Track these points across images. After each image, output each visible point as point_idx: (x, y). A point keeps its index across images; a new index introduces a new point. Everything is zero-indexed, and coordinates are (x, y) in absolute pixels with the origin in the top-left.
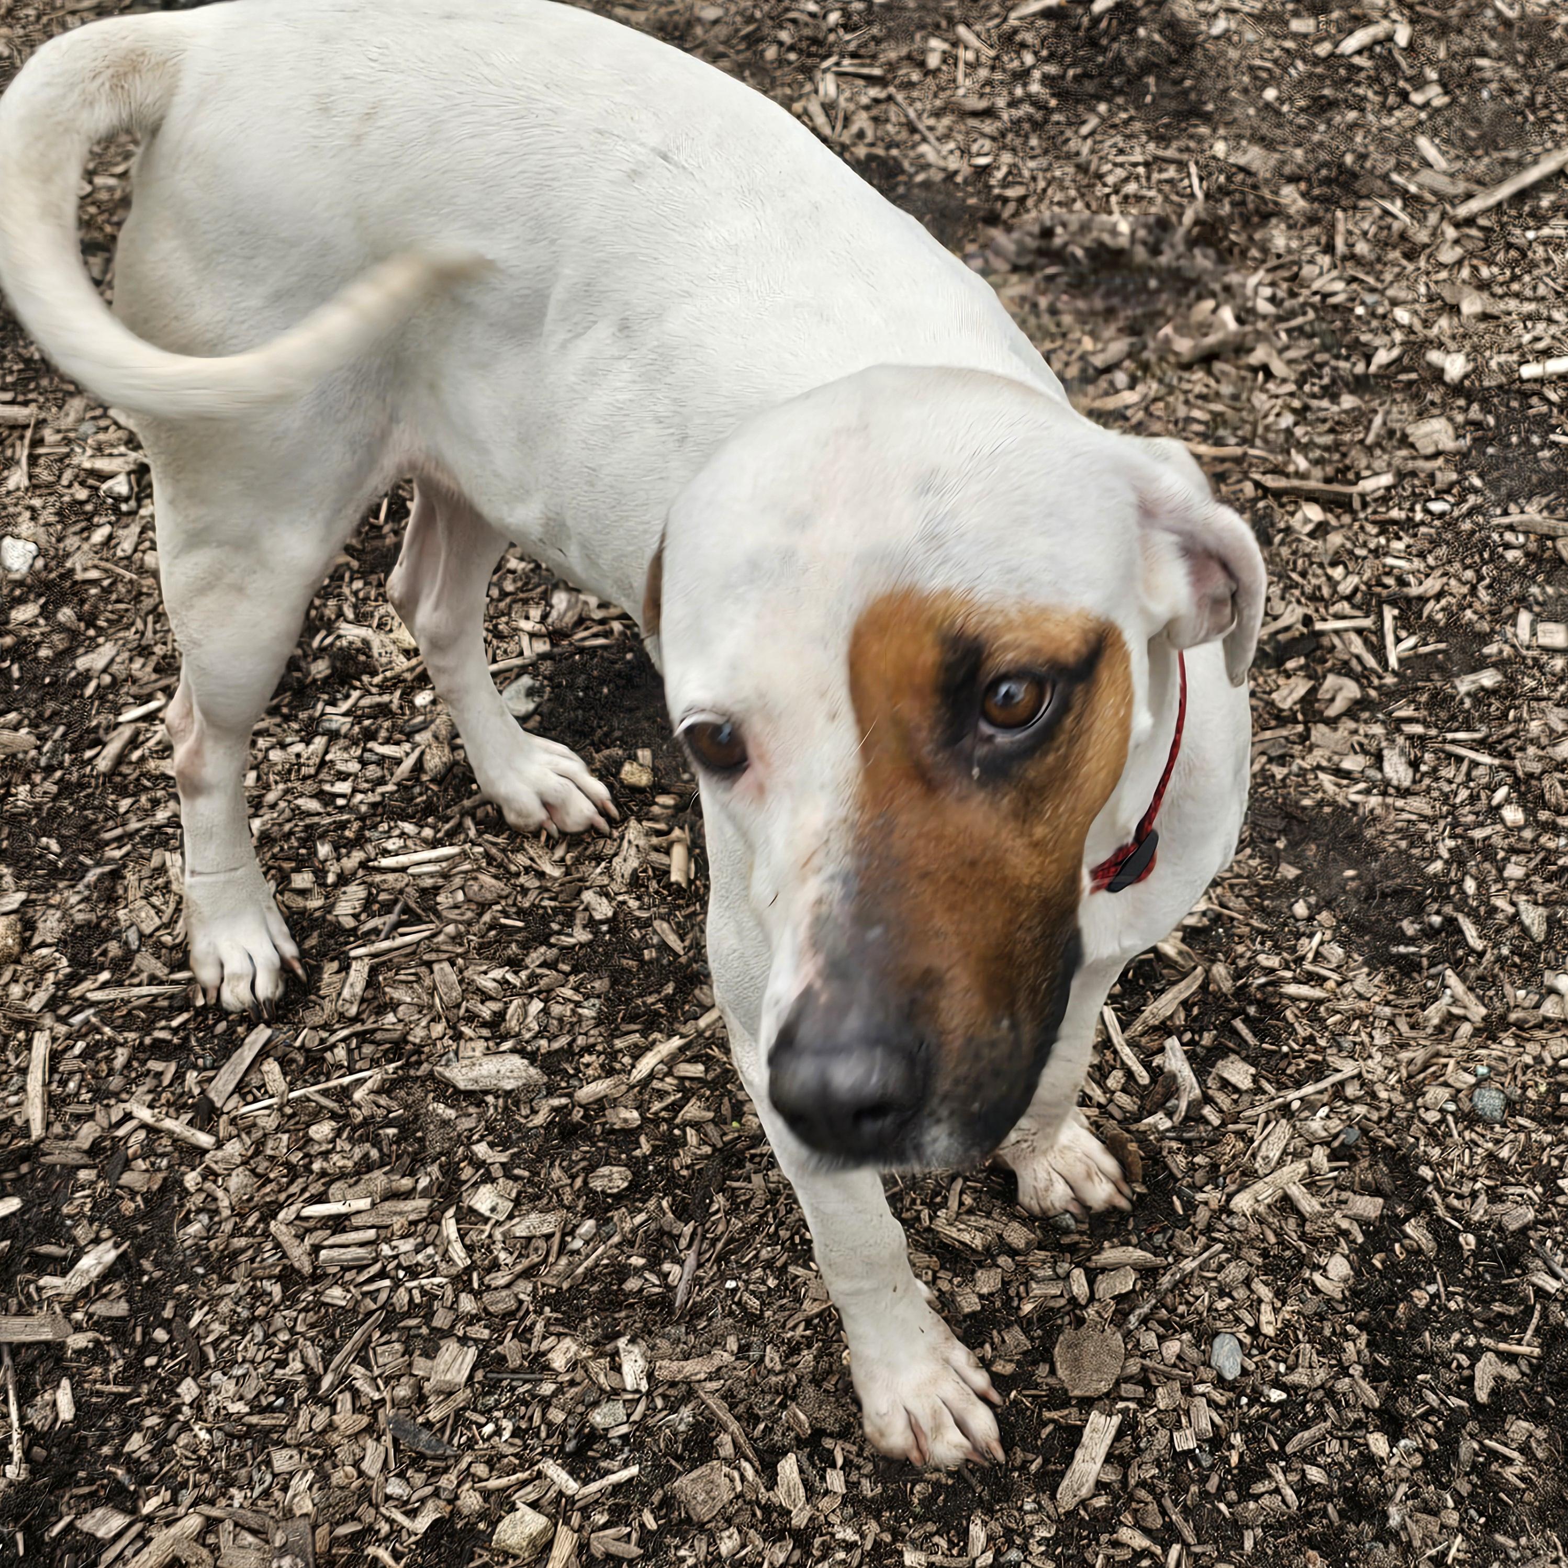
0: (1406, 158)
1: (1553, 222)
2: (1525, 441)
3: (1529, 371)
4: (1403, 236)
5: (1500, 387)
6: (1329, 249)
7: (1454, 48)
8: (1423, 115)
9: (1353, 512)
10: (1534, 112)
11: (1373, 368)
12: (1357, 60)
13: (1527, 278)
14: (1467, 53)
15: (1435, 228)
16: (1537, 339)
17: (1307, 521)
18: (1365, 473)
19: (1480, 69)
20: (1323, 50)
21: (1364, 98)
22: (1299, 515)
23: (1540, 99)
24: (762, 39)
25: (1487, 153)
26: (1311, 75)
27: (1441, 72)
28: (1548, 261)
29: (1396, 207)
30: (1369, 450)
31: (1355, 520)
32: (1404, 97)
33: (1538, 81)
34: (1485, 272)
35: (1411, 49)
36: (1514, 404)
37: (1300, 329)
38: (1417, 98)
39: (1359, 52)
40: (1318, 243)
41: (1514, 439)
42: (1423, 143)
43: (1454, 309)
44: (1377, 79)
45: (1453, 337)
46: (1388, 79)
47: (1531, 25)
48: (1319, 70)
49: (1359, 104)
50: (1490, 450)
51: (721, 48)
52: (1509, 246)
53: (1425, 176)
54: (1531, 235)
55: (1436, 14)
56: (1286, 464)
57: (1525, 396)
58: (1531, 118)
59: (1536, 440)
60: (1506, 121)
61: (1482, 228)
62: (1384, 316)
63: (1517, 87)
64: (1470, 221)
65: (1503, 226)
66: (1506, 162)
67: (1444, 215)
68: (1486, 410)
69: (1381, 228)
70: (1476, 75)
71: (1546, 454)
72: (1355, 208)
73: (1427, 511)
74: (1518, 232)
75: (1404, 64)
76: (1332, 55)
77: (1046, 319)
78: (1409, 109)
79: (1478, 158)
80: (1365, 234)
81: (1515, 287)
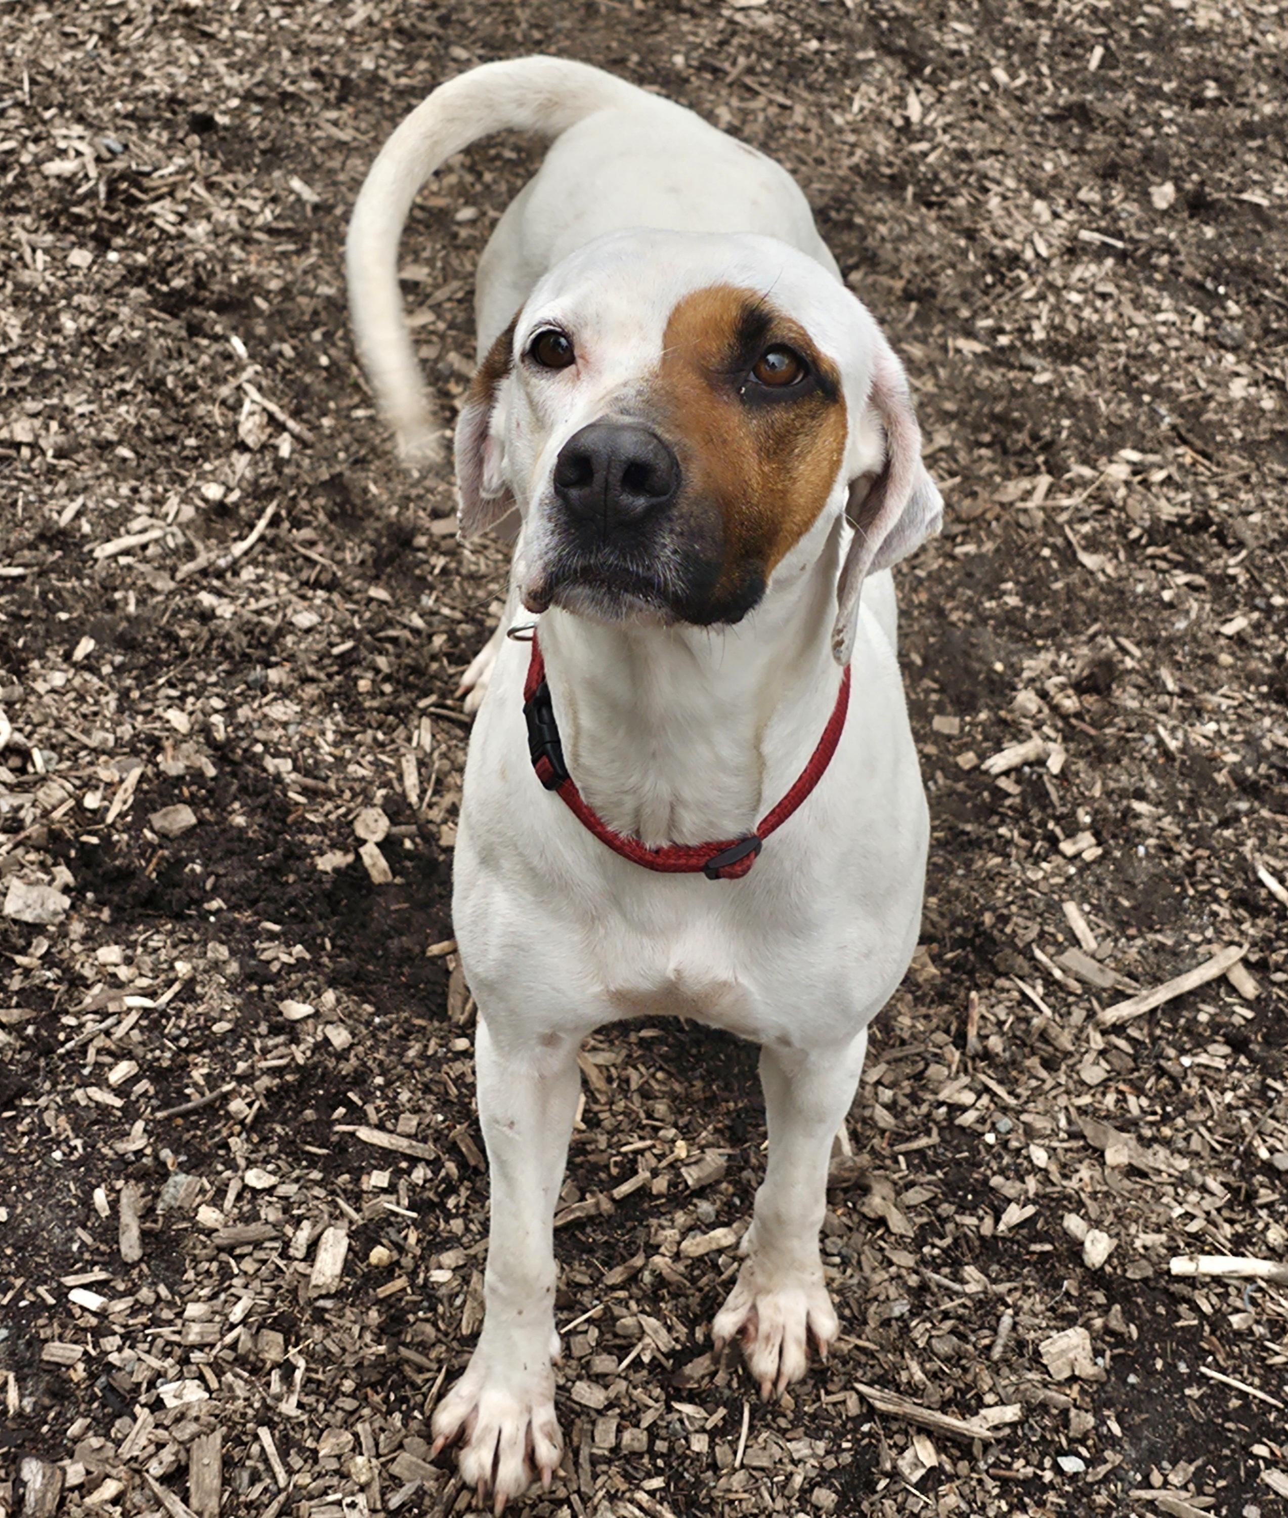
0: (1051, 929)
1: (1211, 1048)
2: (1171, 1368)
3: (1180, 1266)
4: (1043, 1035)
5: (1145, 1280)
6: (960, 1040)
7: (1112, 785)
8: (1072, 870)
9: (973, 1459)
10: (1193, 885)
11: (1002, 1227)
12: (1004, 783)
13: (1180, 1122)
14: (1124, 794)
15: (1081, 1030)
16: (1191, 1217)
17: (917, 1463)
18: (989, 1398)
19: (1137, 816)
20: (967, 760)
21: (1009, 842)
22: (908, 1454)
23: (1201, 866)
24: (357, 663)
25: (1141, 934)
26: (952, 792)
27: (1095, 813)
28: (1204, 1101)
29: (1035, 993)
30: (995, 1369)
31: (973, 1470)
32: (1053, 841)
33: (1199, 839)
34: (1134, 1104)
35: (1064, 776)
36: (1161, 1310)
37: (920, 1152)
38: (1067, 848)
39: (1006, 773)
40: (947, 1031)
41: (1159, 1365)
42: (1071, 908)
43: (1098, 1155)
44: (1022, 814)
45: (1094, 1195)
46: (1036, 816)
47: (1193, 758)
48: (960, 786)
49: (1003, 848)
50: (1132, 1379)
51: (311, 671)
52: (1161, 1072)
53: (1072, 957)
54: (1186, 1061)
55: (1093, 732)
56: (897, 1369)
57: (1175, 1299)
58: (1191, 892)
59: (1183, 1368)
60: (1162, 891)
61: (1130, 1039)
62: (1018, 1151)
63: (1177, 847)
64: (1118, 1029)
65: (1155, 1040)
66: (1160, 948)
67: (1091, 1015)
68: (1129, 1317)
69: (1019, 1019)
70: (1134, 824)
71: (1193, 1392)
72: (991, 986)
73: (1058, 1469)
74: (1171, 1052)
75: (1054, 796)
76: (976, 768)
77: (636, 1103)
78: (1058, 860)
79: (1130, 938)
80: (1000, 1024)
81: (1167, 1131)
